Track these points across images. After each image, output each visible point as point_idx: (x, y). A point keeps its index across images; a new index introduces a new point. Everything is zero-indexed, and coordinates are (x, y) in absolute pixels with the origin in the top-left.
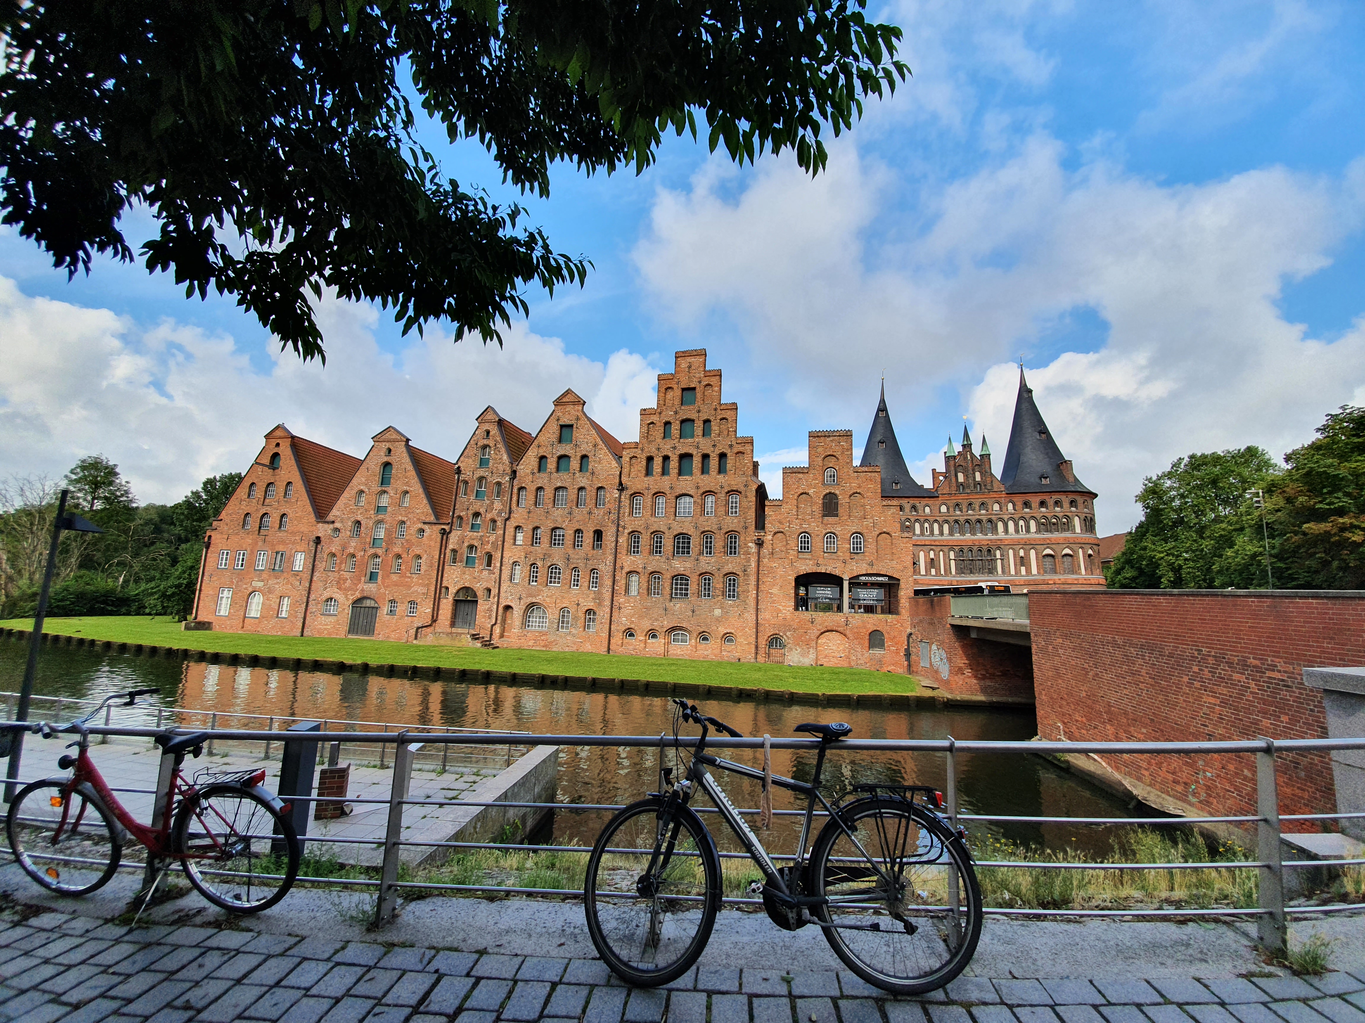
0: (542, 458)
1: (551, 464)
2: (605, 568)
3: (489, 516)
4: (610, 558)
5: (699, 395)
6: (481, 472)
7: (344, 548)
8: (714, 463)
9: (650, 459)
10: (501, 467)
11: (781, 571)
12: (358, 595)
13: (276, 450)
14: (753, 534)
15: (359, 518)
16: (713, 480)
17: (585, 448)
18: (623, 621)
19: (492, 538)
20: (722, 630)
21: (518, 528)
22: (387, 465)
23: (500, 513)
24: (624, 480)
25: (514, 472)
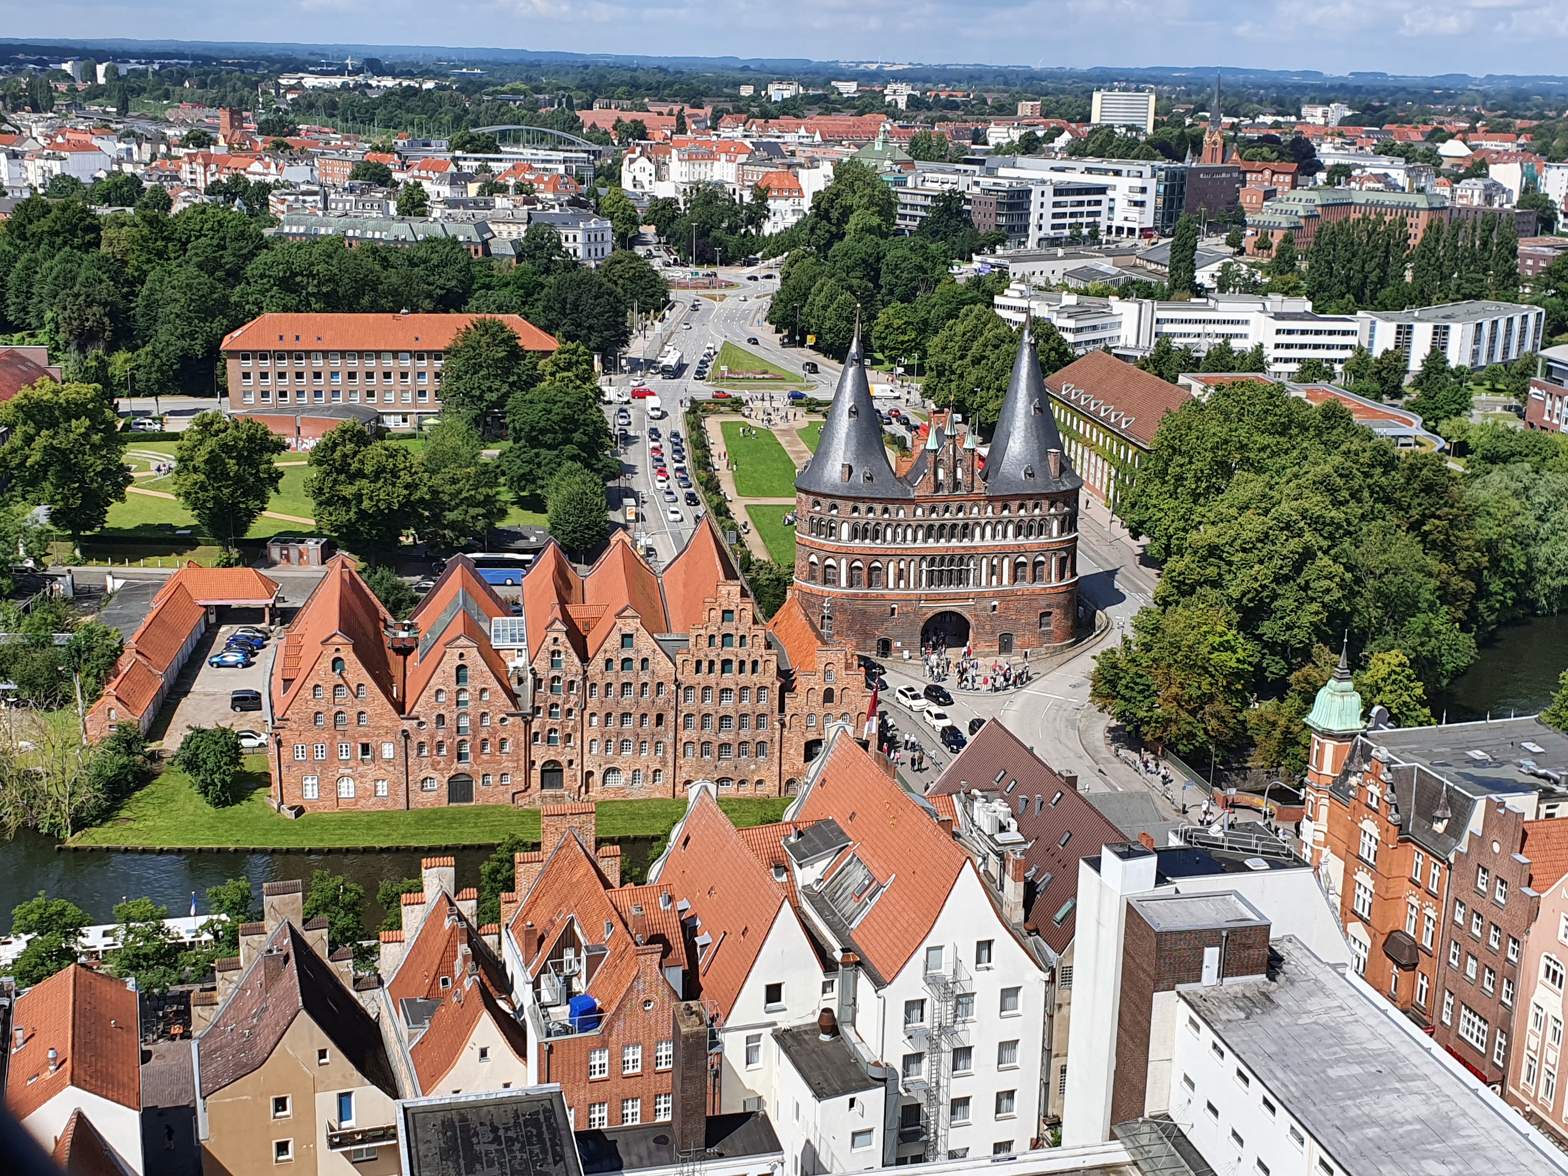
0: (609, 661)
1: (617, 665)
2: (669, 740)
3: (567, 707)
4: (671, 734)
5: (736, 616)
6: (555, 673)
7: (432, 737)
8: (748, 667)
9: (699, 663)
10: (574, 669)
11: (795, 739)
12: (453, 773)
13: (337, 655)
14: (777, 716)
15: (442, 712)
16: (746, 678)
17: (645, 654)
18: (683, 776)
19: (571, 723)
20: (756, 778)
21: (592, 715)
22: (460, 668)
23: (576, 704)
24: (679, 677)
25: (585, 672)
